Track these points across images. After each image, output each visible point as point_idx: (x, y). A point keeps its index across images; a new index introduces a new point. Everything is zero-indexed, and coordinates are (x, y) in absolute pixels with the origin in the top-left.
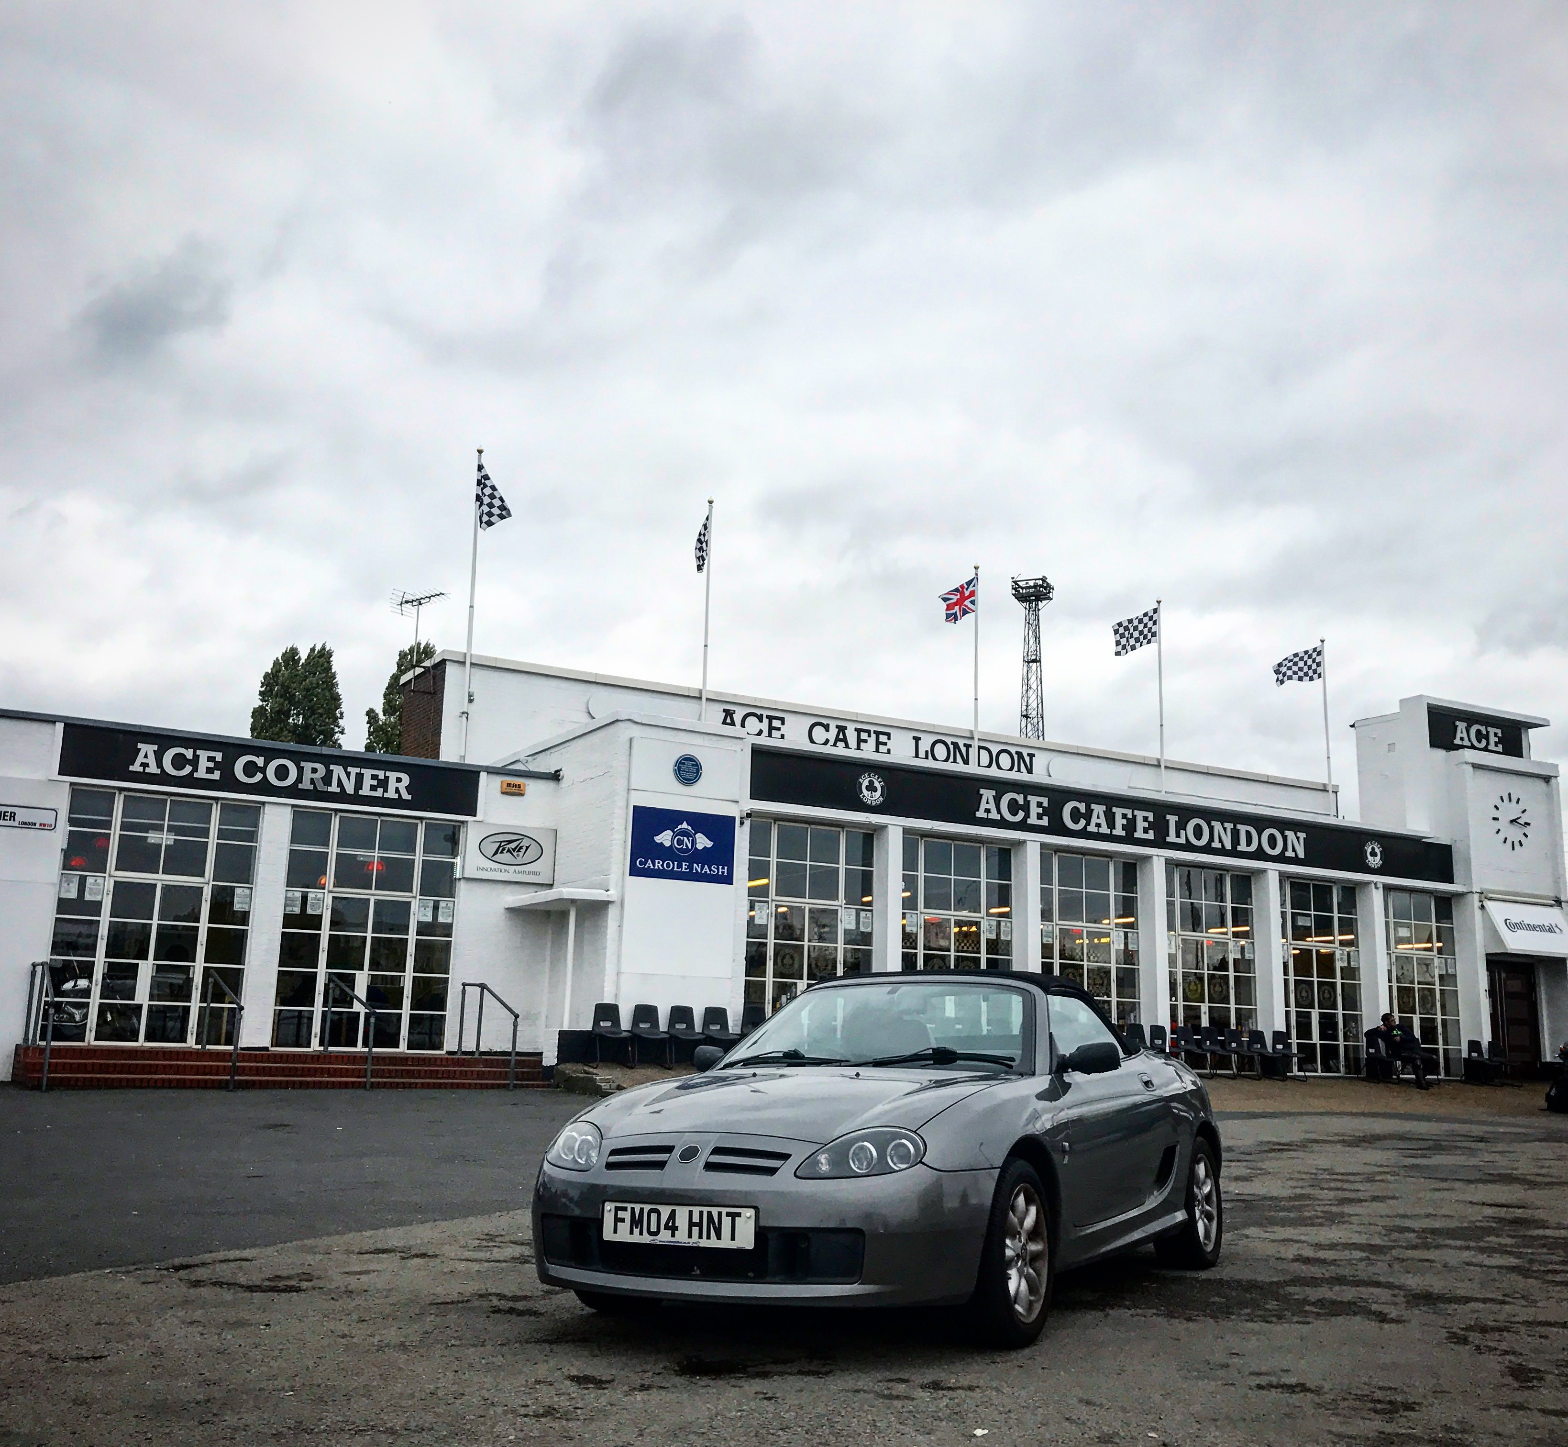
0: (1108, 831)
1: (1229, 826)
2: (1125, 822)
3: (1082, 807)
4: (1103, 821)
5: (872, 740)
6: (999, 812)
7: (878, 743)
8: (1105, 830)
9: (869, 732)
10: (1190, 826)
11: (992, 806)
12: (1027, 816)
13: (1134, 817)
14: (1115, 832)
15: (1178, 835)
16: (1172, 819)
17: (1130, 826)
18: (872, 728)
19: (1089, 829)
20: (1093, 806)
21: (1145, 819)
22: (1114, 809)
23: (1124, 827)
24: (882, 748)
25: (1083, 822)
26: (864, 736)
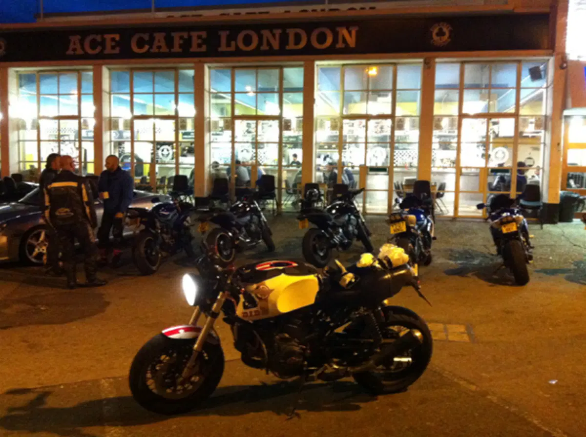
1: (278, 32)
2: (181, 42)
3: (146, 37)
6: (83, 48)
8: (165, 50)
10: (241, 36)
11: (78, 46)
12: (104, 48)
13: (190, 37)
15: (229, 45)
16: (224, 35)
17: (187, 43)
20: (155, 35)
21: (199, 37)
23: (181, 46)
25: (147, 47)
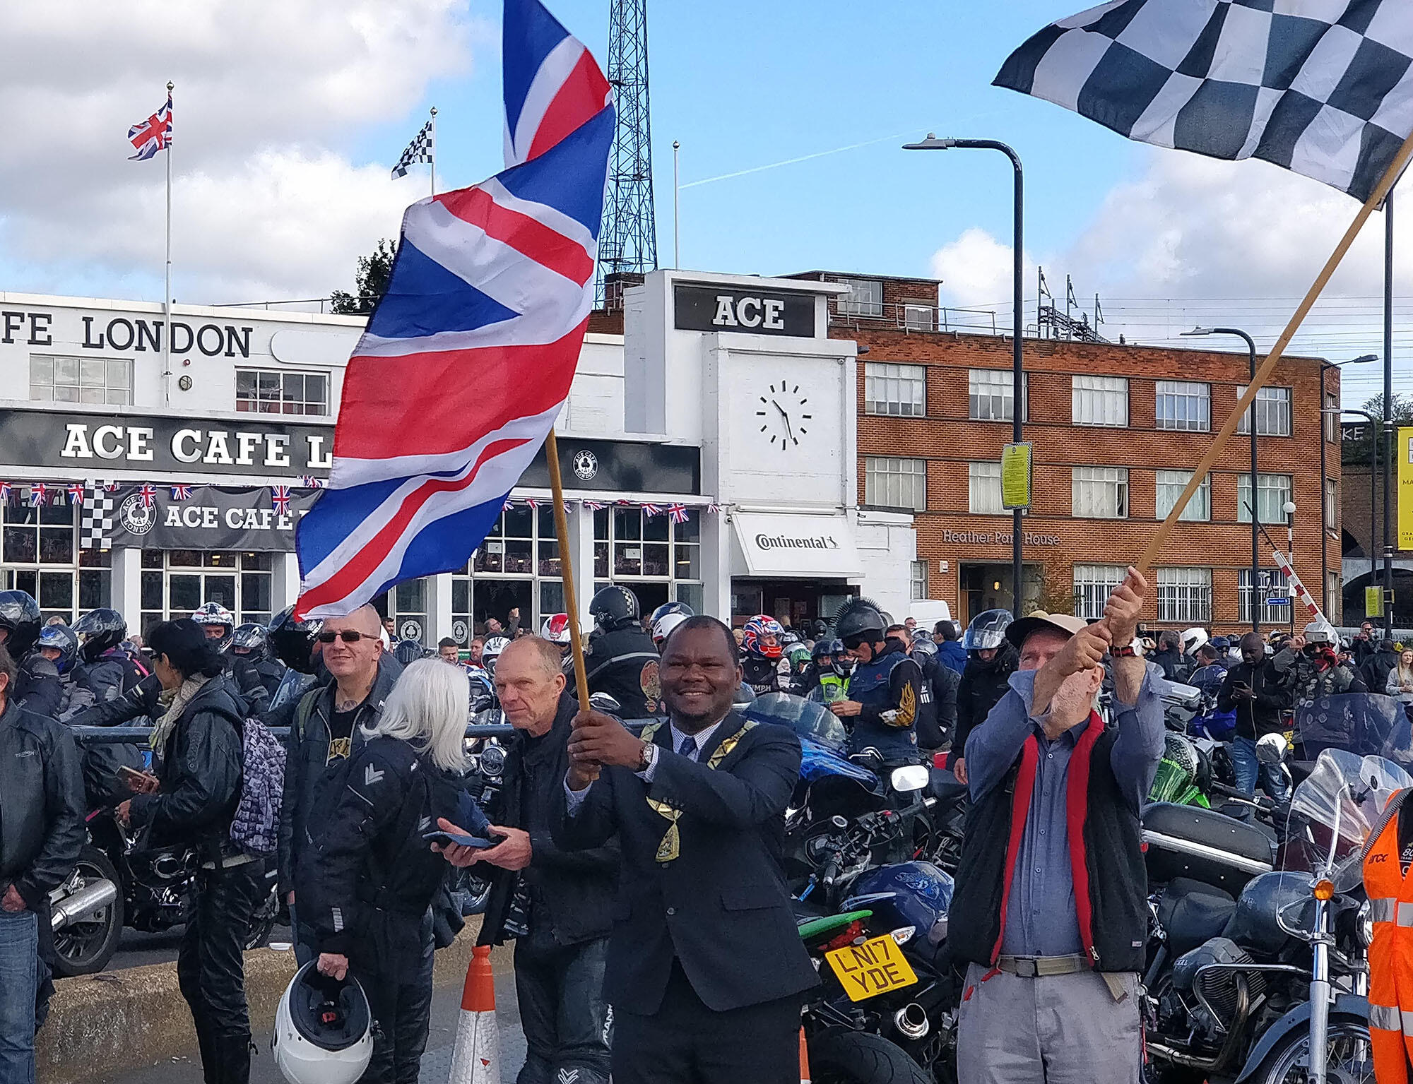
0: (230, 461)
2: (252, 448)
3: (197, 436)
4: (223, 449)
5: (27, 325)
6: (92, 448)
7: (35, 329)
8: (225, 459)
9: (21, 316)
11: (82, 443)
12: (127, 450)
13: (265, 441)
14: (239, 461)
17: (260, 454)
18: (26, 311)
19: (206, 460)
20: (211, 434)
21: (279, 443)
22: (239, 435)
23: (250, 454)
24: (40, 336)
25: (198, 453)
26: (15, 321)
